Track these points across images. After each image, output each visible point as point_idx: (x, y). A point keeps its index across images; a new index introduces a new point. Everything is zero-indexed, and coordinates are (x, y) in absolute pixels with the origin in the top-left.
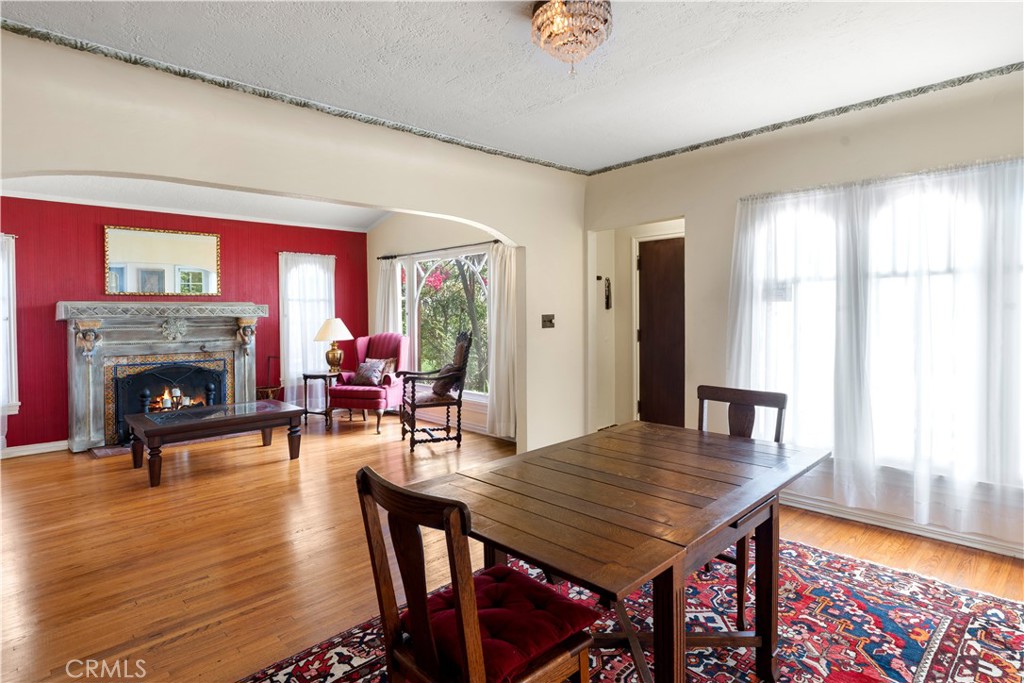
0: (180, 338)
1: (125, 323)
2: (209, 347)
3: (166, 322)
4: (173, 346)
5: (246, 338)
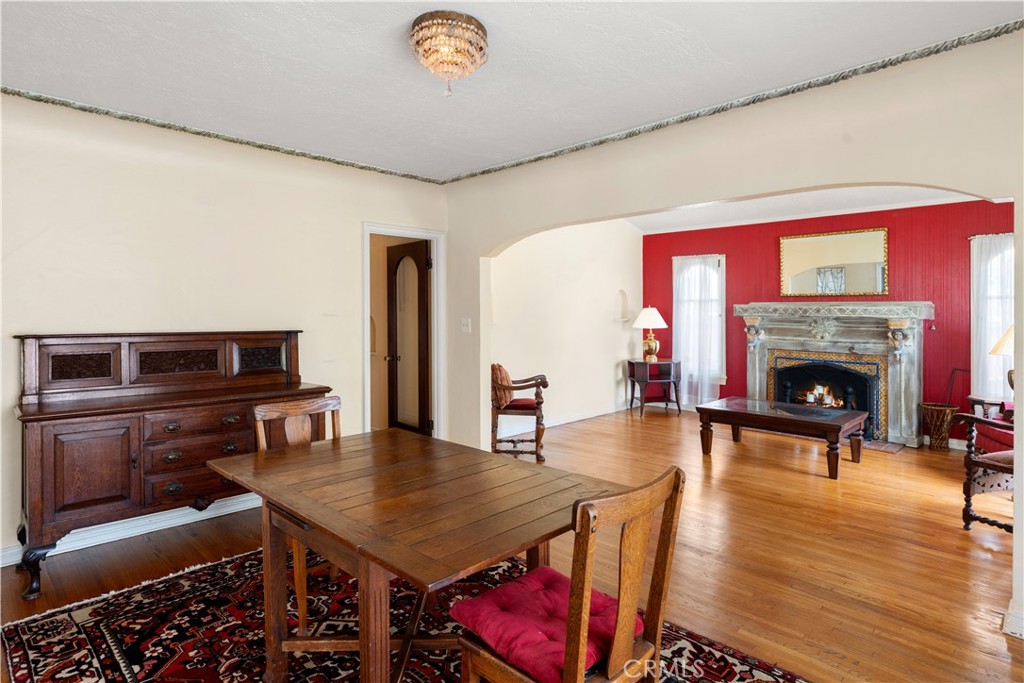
0: (828, 337)
1: (782, 321)
2: (859, 348)
3: (816, 322)
4: (822, 344)
5: (897, 343)
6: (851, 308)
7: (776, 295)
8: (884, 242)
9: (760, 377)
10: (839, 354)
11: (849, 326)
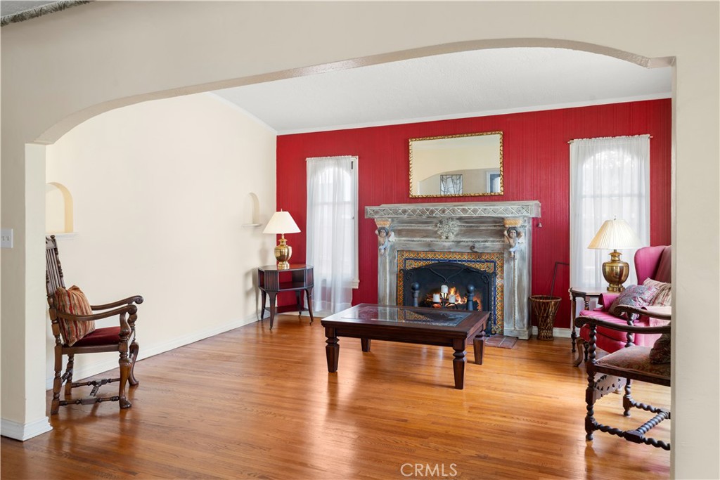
0: (452, 237)
1: (411, 223)
2: (479, 247)
3: (441, 222)
4: (447, 244)
5: (511, 241)
6: (472, 208)
7: (405, 197)
8: (499, 145)
9: (391, 279)
10: (462, 254)
11: (471, 225)
